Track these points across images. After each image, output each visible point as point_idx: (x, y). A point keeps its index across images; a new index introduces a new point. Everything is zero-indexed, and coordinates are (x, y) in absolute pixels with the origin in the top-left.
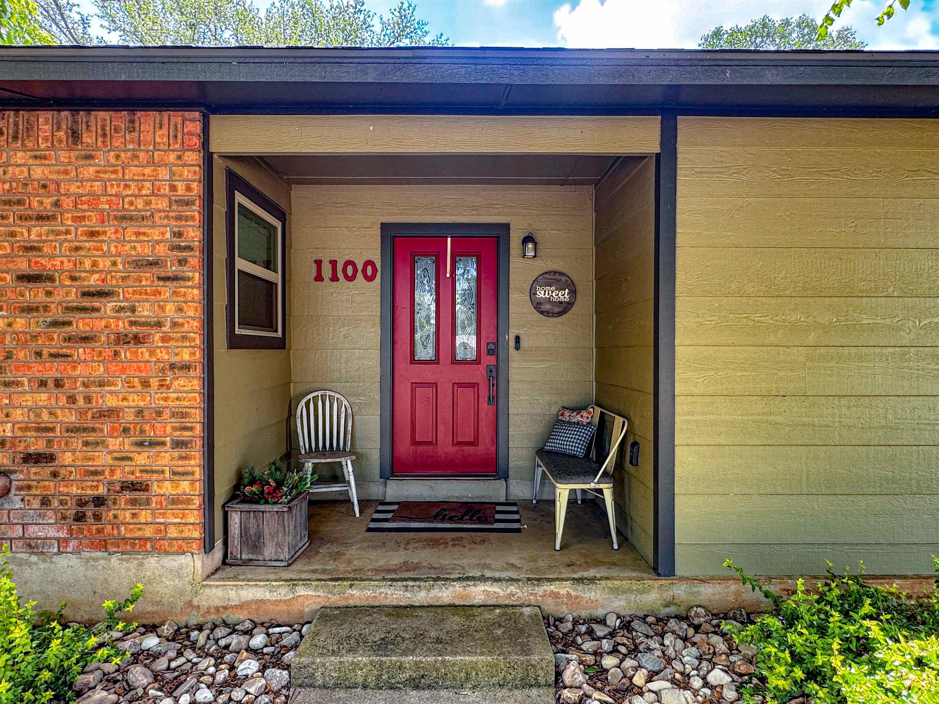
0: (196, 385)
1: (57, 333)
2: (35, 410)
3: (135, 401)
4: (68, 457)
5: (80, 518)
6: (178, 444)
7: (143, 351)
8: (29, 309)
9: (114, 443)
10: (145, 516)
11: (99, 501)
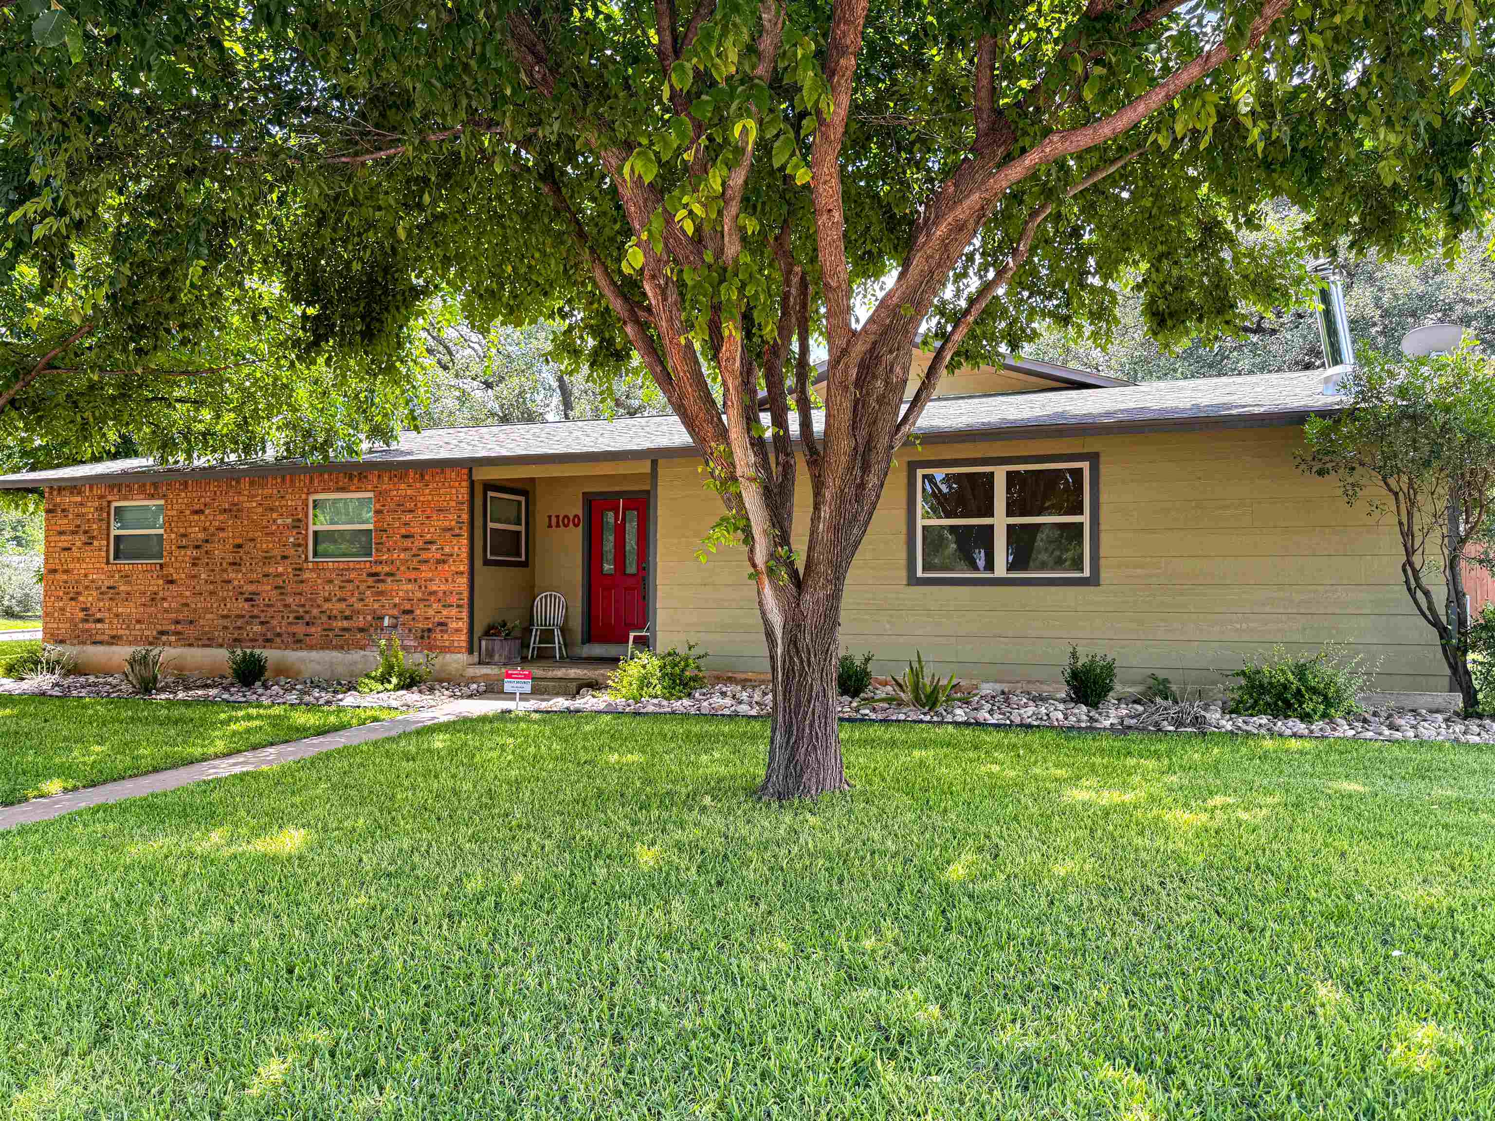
0: (465, 580)
1: (415, 559)
2: (407, 592)
3: (443, 587)
4: (418, 612)
5: (422, 637)
6: (458, 606)
7: (446, 567)
8: (405, 550)
9: (435, 606)
10: (446, 637)
11: (429, 630)
